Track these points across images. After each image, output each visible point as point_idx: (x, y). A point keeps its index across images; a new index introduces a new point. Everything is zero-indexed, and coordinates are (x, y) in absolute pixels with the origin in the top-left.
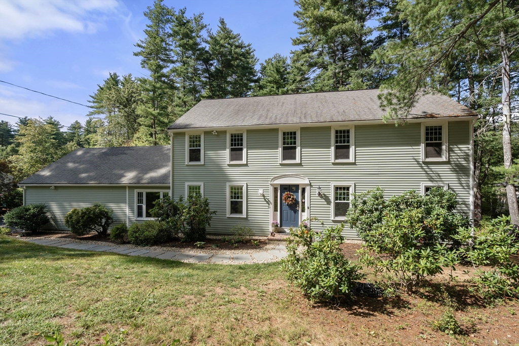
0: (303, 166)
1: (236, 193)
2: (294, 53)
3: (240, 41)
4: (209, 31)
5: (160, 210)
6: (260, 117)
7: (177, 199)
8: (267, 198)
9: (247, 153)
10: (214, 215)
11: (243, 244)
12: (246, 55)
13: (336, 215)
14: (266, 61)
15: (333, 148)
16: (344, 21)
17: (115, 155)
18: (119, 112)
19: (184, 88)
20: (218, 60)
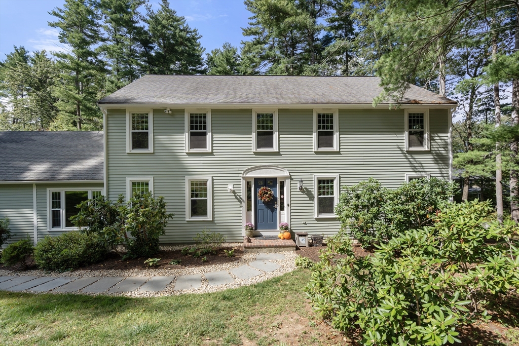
0: (281, 155)
1: (198, 189)
2: (244, 44)
3: (185, 25)
4: (149, 7)
5: (89, 216)
6: (227, 95)
7: (114, 200)
8: (239, 194)
9: (212, 138)
10: (170, 219)
11: (213, 256)
12: (192, 41)
13: (320, 212)
14: (212, 52)
15: (315, 135)
16: (297, 14)
17: (16, 142)
18: (29, 95)
19: (118, 71)
20: (159, 44)
